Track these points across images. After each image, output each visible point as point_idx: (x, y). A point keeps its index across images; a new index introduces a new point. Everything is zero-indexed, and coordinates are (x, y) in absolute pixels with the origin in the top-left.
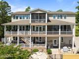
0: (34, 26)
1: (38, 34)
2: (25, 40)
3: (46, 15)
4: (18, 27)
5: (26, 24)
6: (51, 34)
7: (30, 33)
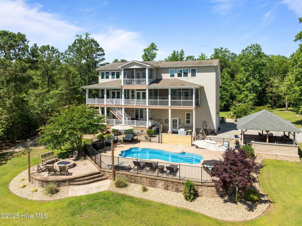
0: (128, 90)
1: (135, 104)
2: (116, 114)
3: (147, 71)
4: (105, 92)
5: (116, 86)
6: (156, 104)
7: (122, 102)
